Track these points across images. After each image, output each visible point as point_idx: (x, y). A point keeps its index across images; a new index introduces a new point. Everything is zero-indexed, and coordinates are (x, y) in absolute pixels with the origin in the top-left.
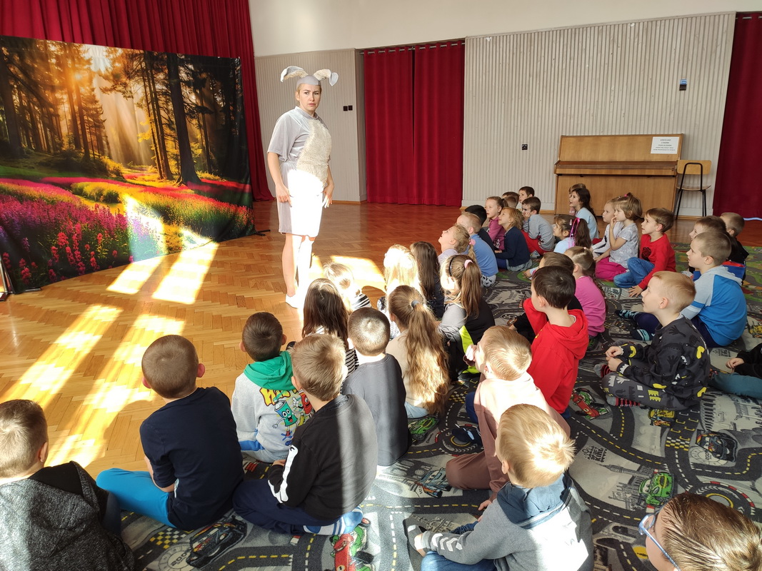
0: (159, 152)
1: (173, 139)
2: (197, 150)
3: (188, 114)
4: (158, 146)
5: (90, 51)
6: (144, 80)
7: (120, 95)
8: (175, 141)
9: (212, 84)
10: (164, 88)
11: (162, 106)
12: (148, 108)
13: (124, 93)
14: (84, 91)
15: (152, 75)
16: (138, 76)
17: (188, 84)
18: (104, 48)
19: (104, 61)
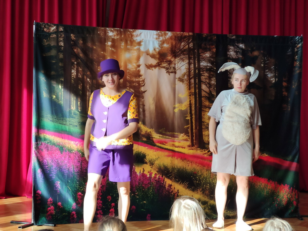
0: (194, 122)
4: (194, 116)
5: (142, 35)
6: (189, 59)
7: (164, 71)
10: (209, 65)
11: (204, 80)
13: (167, 69)
16: (184, 55)
18: (155, 32)
19: (153, 42)
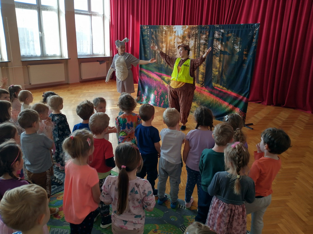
1: (203, 65)
2: (215, 72)
3: (215, 54)
5: (176, 28)
6: (196, 39)
8: (204, 66)
9: (234, 39)
10: (204, 42)
11: (201, 50)
12: (195, 51)
14: (172, 43)
15: (200, 36)
16: (193, 37)
17: (218, 39)
18: (181, 26)
19: (181, 31)
